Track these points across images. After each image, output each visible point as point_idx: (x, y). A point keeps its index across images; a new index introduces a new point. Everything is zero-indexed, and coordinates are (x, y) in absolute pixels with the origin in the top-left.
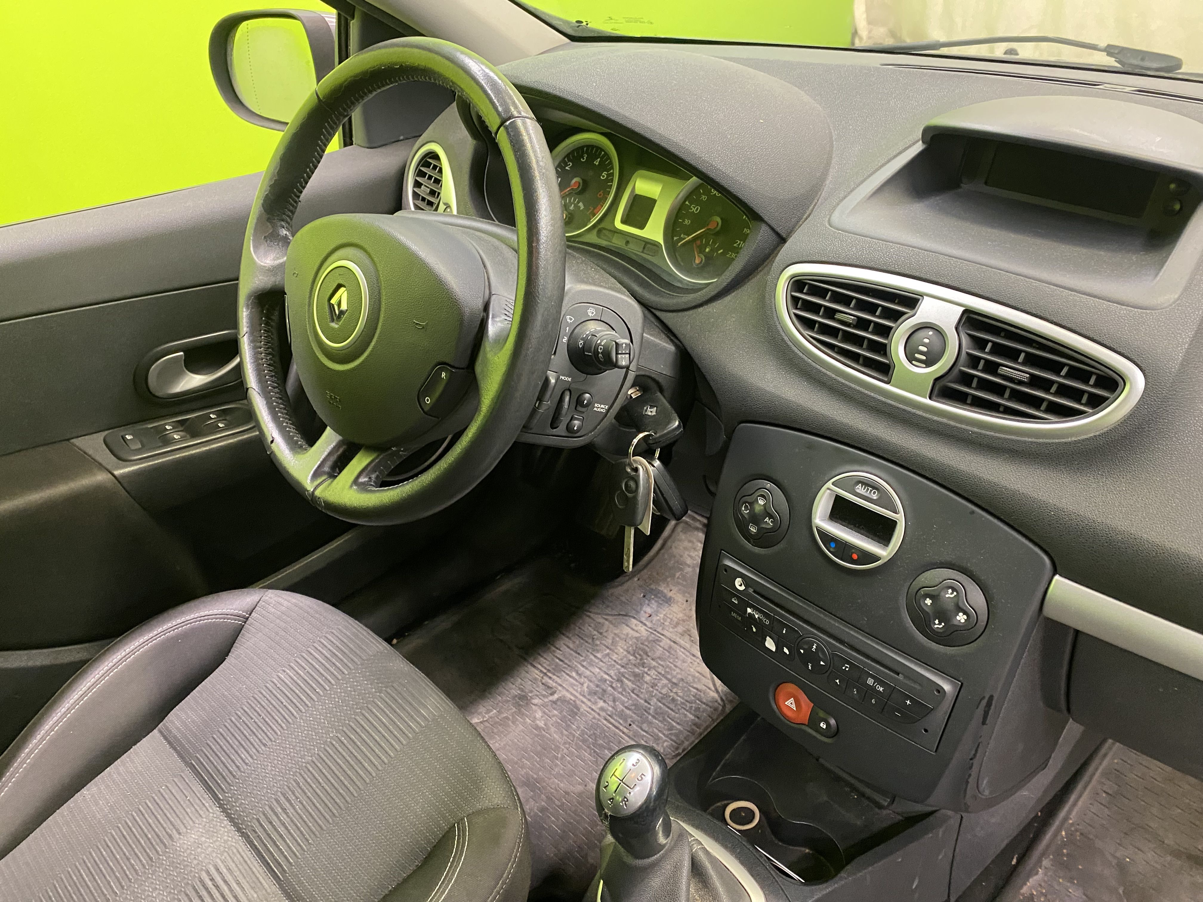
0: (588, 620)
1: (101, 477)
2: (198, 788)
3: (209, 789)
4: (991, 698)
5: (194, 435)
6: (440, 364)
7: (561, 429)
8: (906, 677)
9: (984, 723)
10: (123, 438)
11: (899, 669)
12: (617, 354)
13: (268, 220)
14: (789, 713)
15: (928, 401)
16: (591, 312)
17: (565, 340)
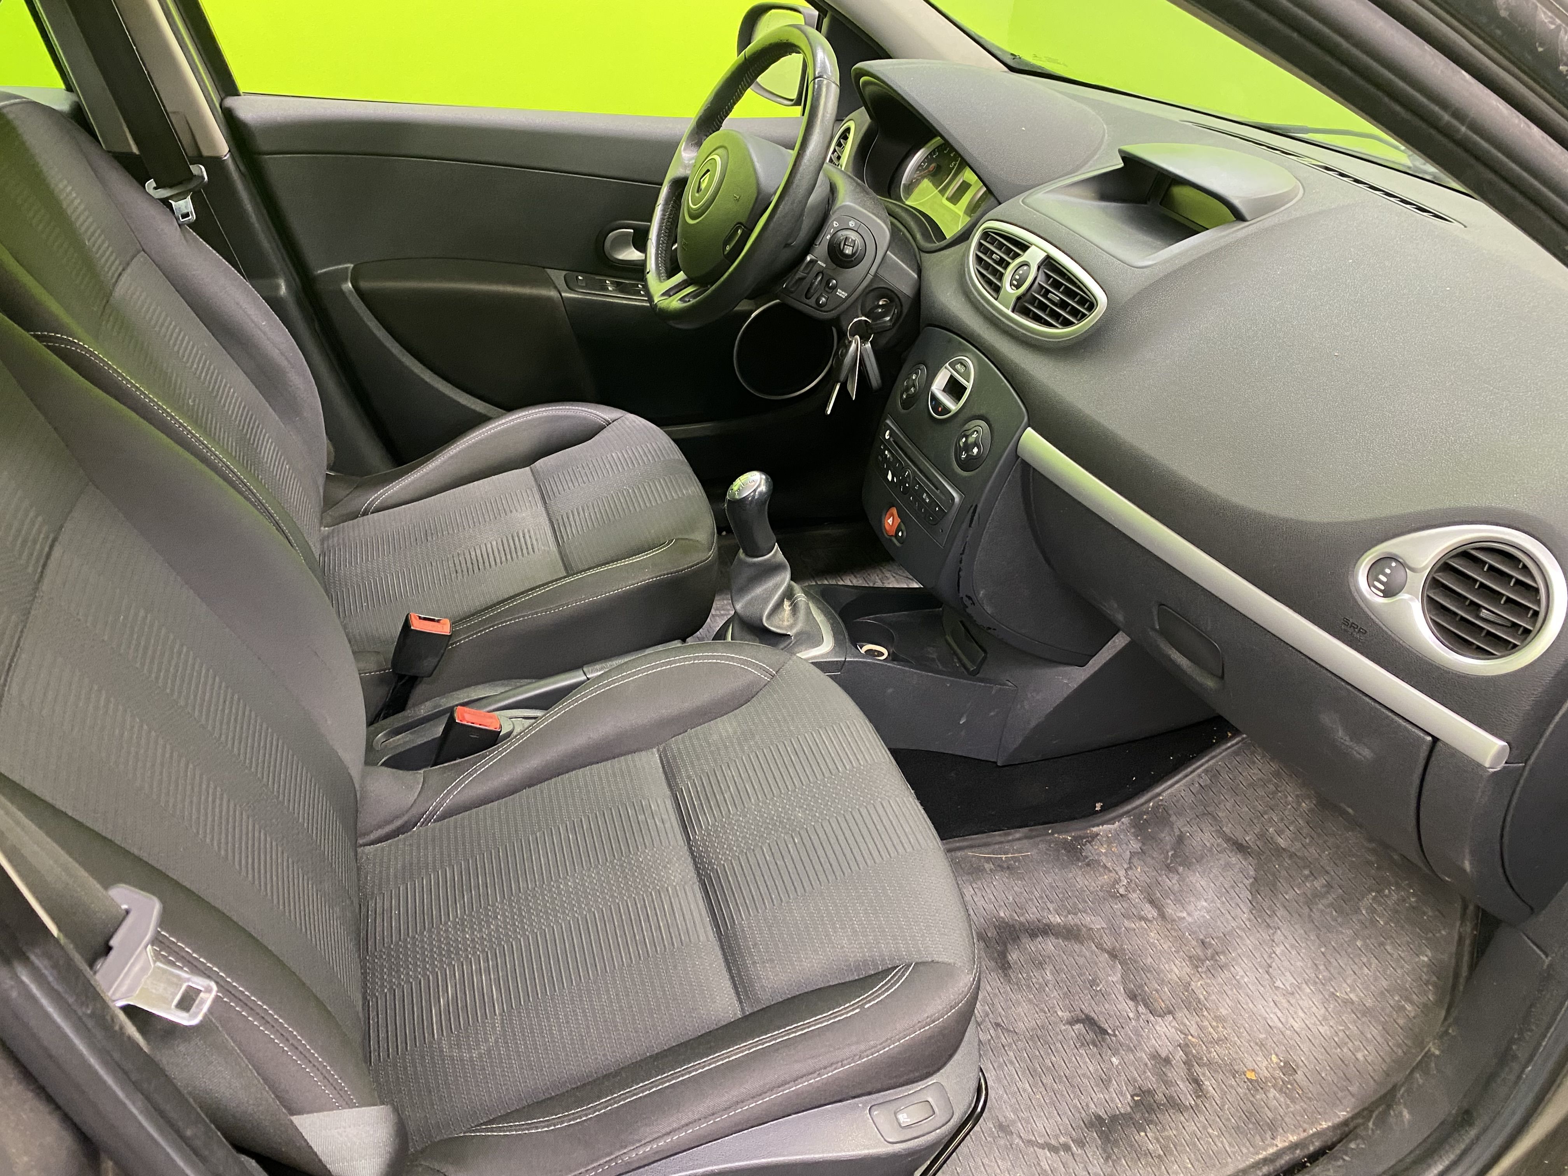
0: (879, 572)
1: (553, 293)
2: (537, 497)
3: (543, 498)
4: (976, 506)
5: (622, 291)
6: (738, 223)
7: (812, 301)
8: (941, 492)
9: (970, 526)
10: (577, 277)
11: (939, 486)
12: (845, 244)
13: (697, 133)
14: (887, 527)
15: (1009, 312)
16: (852, 224)
17: (828, 237)
